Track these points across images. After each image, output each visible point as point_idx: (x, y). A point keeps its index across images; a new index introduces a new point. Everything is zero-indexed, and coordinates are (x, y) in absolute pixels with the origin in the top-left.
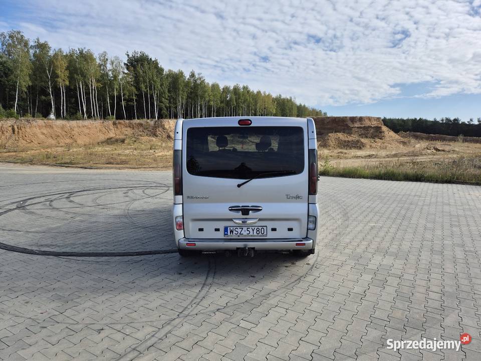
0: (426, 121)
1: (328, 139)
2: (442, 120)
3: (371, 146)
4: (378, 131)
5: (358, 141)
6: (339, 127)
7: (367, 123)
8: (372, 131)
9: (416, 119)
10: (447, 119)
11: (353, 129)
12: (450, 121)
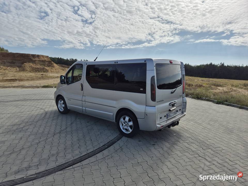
0: (63, 59)
1: (25, 67)
2: (70, 60)
3: (51, 71)
4: (50, 63)
5: (44, 68)
6: (26, 60)
7: (42, 59)
8: (47, 63)
9: (59, 58)
10: (72, 59)
11: (36, 61)
12: (74, 60)
